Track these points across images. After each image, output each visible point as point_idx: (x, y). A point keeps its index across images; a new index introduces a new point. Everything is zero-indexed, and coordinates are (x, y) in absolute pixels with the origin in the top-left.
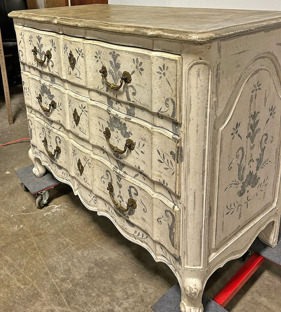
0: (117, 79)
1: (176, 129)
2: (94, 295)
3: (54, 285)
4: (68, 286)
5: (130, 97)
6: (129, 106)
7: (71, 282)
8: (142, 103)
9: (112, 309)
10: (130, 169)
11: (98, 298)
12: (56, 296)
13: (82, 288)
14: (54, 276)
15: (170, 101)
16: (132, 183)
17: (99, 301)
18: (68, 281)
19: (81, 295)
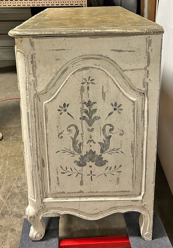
2: (23, 203)
3: (12, 187)
4: (17, 191)
7: (20, 190)
9: (23, 215)
11: (23, 205)
12: (7, 192)
13: (21, 196)
14: (16, 183)
17: (22, 207)
18: (20, 189)
19: (17, 199)
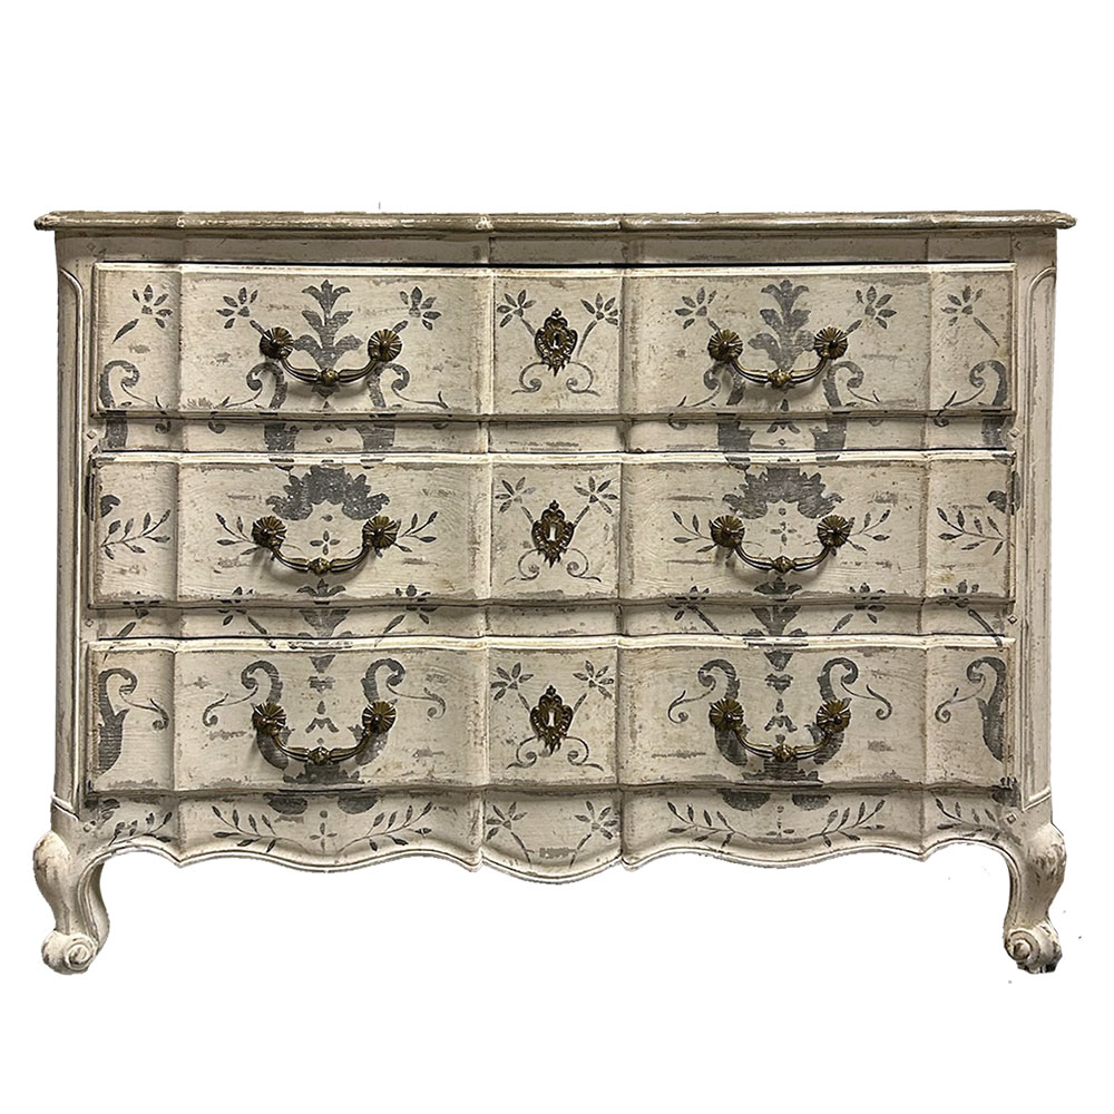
0: (791, 356)
1: (997, 435)
5: (840, 396)
6: (825, 425)
8: (884, 400)
10: (819, 614)
15: (989, 369)
16: (835, 649)
